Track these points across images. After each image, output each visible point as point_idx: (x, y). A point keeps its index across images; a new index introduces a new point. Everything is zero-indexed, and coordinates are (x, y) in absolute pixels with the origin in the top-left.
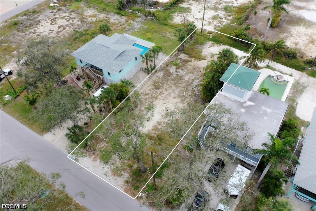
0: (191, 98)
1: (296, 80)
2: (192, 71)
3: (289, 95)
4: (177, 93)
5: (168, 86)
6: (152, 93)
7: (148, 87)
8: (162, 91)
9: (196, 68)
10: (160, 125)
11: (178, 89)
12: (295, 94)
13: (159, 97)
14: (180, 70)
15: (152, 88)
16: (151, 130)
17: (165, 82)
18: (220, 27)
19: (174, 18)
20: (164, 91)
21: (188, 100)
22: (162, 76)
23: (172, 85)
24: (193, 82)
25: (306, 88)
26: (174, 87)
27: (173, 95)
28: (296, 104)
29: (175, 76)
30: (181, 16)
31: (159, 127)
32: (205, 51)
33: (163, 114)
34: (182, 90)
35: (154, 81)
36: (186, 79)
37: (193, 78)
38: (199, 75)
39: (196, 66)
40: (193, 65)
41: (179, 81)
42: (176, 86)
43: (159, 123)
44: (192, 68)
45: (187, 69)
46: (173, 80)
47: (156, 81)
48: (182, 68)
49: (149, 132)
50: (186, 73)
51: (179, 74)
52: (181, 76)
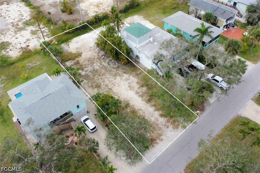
0: (119, 70)
2: (91, 63)
4: (111, 77)
5: (100, 80)
6: (103, 91)
7: (94, 92)
8: (104, 84)
9: (89, 59)
10: (139, 93)
11: (106, 75)
13: (109, 87)
14: (86, 69)
15: (97, 90)
16: (142, 99)
17: (94, 80)
18: (49, 34)
19: (9, 55)
20: (104, 83)
21: (120, 73)
23: (100, 77)
24: (103, 65)
26: (104, 77)
27: (112, 79)
29: (90, 73)
30: (11, 50)
31: (141, 94)
32: (71, 50)
33: (129, 89)
34: (109, 73)
35: (89, 87)
36: (98, 68)
37: (99, 64)
38: (98, 60)
39: (86, 59)
40: (84, 60)
41: (98, 73)
42: (103, 75)
43: (137, 93)
44: (88, 62)
45: (86, 65)
46: (95, 76)
47: (90, 85)
48: (83, 67)
49: (143, 100)
50: (91, 66)
51: (89, 71)
52: (92, 70)
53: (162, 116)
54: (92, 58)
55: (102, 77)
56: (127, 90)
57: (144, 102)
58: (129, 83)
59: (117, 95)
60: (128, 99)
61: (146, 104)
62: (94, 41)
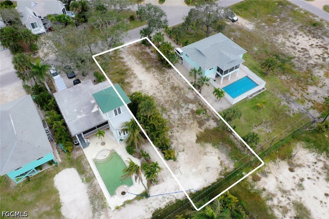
1: (108, 209)
2: (183, 120)
3: (96, 180)
4: (159, 98)
5: (171, 96)
6: (169, 83)
7: (178, 83)
9: (185, 126)
11: (164, 101)
12: (94, 189)
13: (162, 85)
14: (188, 111)
15: (174, 85)
17: (178, 96)
20: (167, 91)
22: (187, 96)
23: (171, 98)
24: (166, 114)
25: (92, 211)
26: (167, 99)
27: (158, 95)
28: (83, 180)
29: (183, 105)
30: (316, 164)
32: (214, 151)
33: (142, 82)
34: (160, 103)
35: (183, 89)
36: (173, 111)
37: (172, 116)
38: (173, 123)
39: (189, 128)
40: (192, 127)
41: (173, 105)
42: (168, 101)
43: (136, 77)
44: (187, 122)
45: (188, 118)
46: (177, 101)
47: (182, 91)
48: (192, 115)
49: (132, 70)
50: (182, 115)
51: (184, 109)
52: (180, 110)
53: (122, 58)
54: (181, 128)
55: (169, 98)
56: (144, 81)
57: (132, 69)
58: (140, 87)
59: (155, 77)
60: (145, 73)
61: (131, 68)
62: (178, 166)
